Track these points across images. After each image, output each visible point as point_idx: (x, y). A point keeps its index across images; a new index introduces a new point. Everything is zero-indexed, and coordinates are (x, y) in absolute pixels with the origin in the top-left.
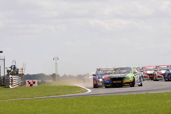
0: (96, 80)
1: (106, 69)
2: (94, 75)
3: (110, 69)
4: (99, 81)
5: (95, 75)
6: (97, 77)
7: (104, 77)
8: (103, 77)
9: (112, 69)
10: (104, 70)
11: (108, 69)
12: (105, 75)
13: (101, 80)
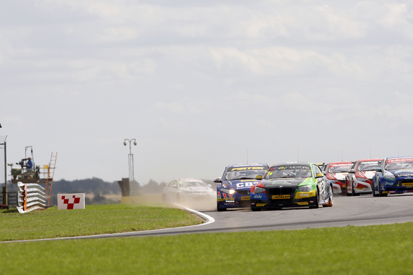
0: (221, 192)
1: (245, 168)
2: (217, 181)
3: (253, 168)
4: (227, 195)
5: (221, 182)
6: (223, 185)
7: (240, 185)
8: (238, 185)
9: (259, 168)
10: (242, 169)
11: (249, 168)
12: (242, 181)
13: (232, 192)
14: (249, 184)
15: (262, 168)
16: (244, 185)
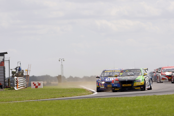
0: (98, 83)
1: (111, 71)
2: (98, 77)
3: (115, 71)
4: (101, 84)
5: (99, 78)
6: (100, 80)
7: (107, 79)
8: (106, 79)
9: (118, 71)
10: (110, 71)
11: (113, 71)
12: (108, 77)
13: (103, 83)
14: (112, 79)
15: (119, 71)
16: (110, 79)
